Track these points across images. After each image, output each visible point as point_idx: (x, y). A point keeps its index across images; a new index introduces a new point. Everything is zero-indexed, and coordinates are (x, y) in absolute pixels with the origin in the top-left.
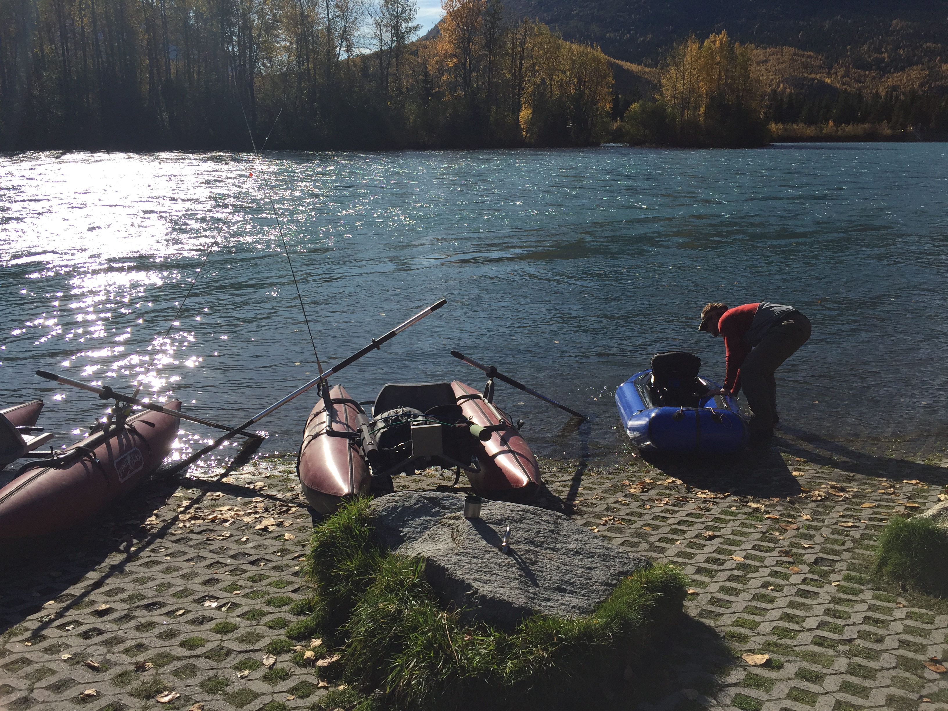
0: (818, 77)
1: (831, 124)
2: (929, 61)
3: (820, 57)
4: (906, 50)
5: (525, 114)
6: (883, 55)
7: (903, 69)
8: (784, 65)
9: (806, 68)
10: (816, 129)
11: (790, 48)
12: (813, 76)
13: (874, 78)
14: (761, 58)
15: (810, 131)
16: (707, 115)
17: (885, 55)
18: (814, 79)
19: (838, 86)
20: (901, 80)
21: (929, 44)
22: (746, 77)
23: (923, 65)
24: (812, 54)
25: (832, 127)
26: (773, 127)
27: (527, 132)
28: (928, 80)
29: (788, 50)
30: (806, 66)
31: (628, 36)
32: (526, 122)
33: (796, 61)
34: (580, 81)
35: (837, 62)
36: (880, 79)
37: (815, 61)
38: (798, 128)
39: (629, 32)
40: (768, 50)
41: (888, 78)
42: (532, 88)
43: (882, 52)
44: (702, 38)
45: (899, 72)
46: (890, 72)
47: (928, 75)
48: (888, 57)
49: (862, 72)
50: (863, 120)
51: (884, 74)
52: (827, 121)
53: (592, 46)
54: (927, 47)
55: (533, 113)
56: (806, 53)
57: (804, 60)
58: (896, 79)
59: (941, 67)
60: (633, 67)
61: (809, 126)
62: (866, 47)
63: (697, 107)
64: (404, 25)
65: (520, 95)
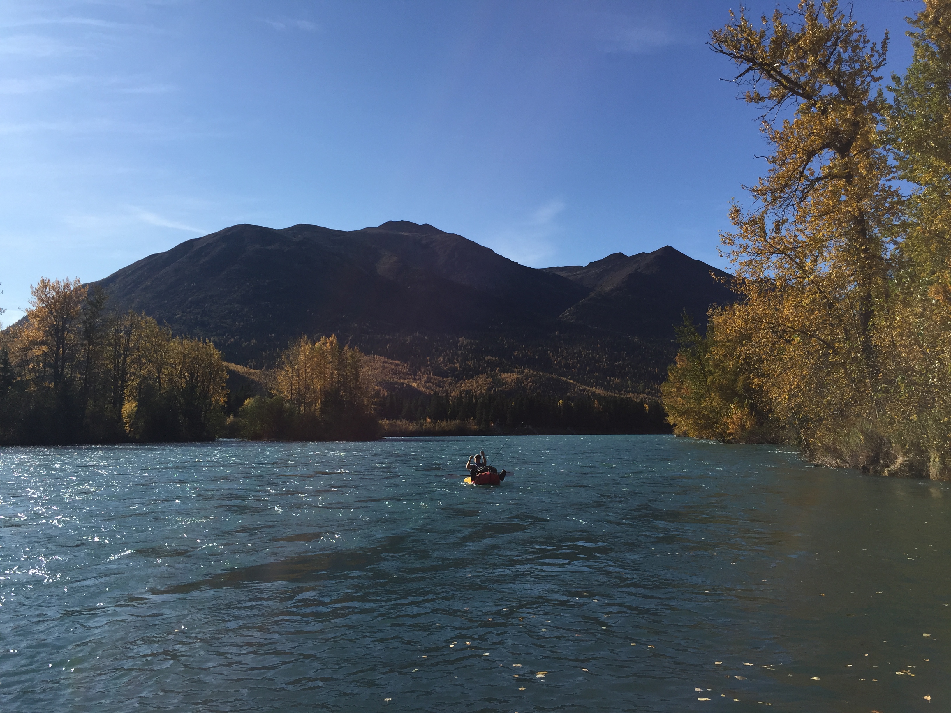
0: (406, 381)
1: (428, 420)
3: (406, 365)
4: (473, 362)
5: (129, 407)
6: (456, 365)
7: (472, 377)
8: (377, 371)
9: (395, 374)
10: (417, 425)
11: (381, 357)
12: (402, 381)
13: (450, 384)
15: (412, 427)
16: (323, 411)
18: (403, 384)
19: (423, 389)
20: (472, 385)
23: (487, 373)
24: (399, 362)
25: (430, 423)
27: (131, 427)
28: (493, 386)
29: (379, 359)
31: (232, 340)
32: (129, 416)
33: (387, 368)
34: (192, 375)
35: (420, 370)
36: (456, 384)
37: (402, 369)
39: (233, 337)
41: (462, 384)
42: (138, 380)
44: (312, 340)
45: (469, 379)
46: (462, 379)
47: (492, 382)
52: (425, 418)
54: (488, 360)
55: (138, 406)
56: (394, 361)
57: (393, 367)
62: (441, 359)
65: (123, 388)
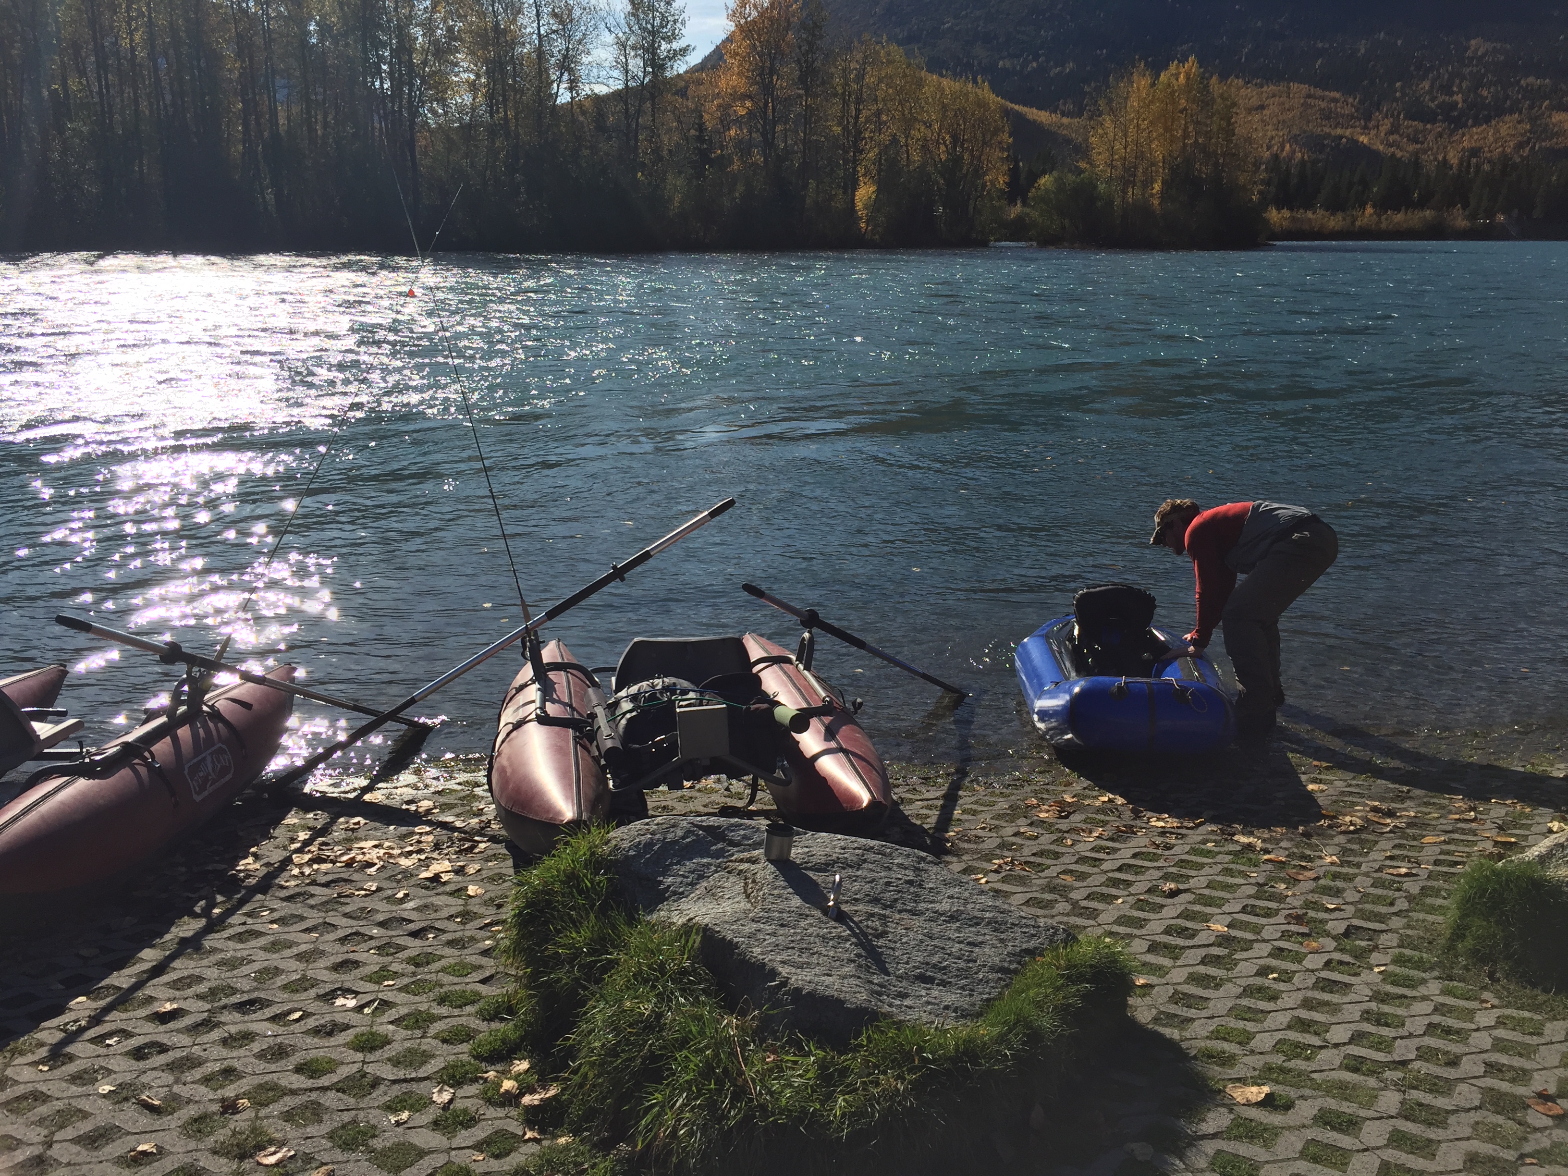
1: (1369, 210)
2: (1531, 107)
3: (1351, 100)
4: (1492, 90)
5: (865, 193)
6: (1455, 97)
7: (1487, 120)
8: (1290, 115)
9: (1328, 118)
10: (1344, 219)
11: (1302, 86)
12: (1339, 131)
13: (1440, 135)
14: (1255, 102)
15: (1335, 222)
16: (1164, 195)
17: (1458, 98)
18: (1341, 137)
19: (1381, 148)
20: (1485, 138)
21: (1531, 79)
22: (1229, 132)
23: (1521, 113)
24: (1337, 95)
25: (1371, 215)
26: (1275, 216)
27: (868, 223)
28: (1529, 139)
29: (1299, 89)
30: (1327, 115)
31: (1035, 64)
32: (866, 207)
33: (1311, 106)
34: (955, 139)
35: (1378, 109)
36: (1450, 136)
37: (1342, 108)
38: (1317, 217)
39: (1036, 58)
40: (1265, 88)
41: (1464, 135)
42: (876, 150)
43: (1452, 94)
44: (1157, 67)
45: (1481, 125)
46: (1466, 126)
47: (1530, 131)
48: (1464, 101)
49: (1420, 126)
50: (1421, 204)
51: (1456, 129)
52: (1363, 206)
53: (975, 81)
54: (1528, 85)
55: (878, 191)
56: (1327, 93)
57: (1323, 105)
58: (1476, 137)
59: (1550, 117)
60: (1042, 116)
61: (1333, 214)
62: (1426, 85)
63: (1148, 183)
64: (664, 46)
65: (855, 161)
